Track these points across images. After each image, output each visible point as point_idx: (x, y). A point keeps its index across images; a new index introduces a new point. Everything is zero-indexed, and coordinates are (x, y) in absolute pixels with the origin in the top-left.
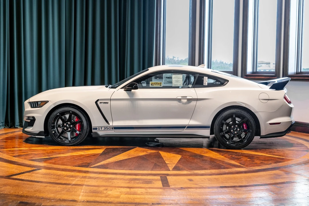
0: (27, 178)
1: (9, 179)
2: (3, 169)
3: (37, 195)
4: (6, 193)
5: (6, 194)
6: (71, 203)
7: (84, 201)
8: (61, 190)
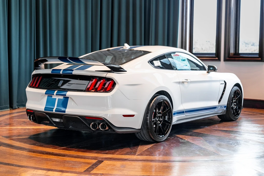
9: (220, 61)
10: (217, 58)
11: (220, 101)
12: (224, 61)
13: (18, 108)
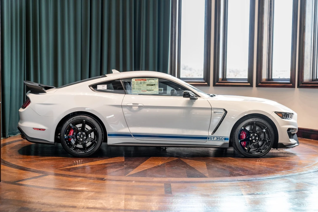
0: (33, 183)
1: (15, 185)
2: (11, 174)
3: (39, 200)
4: (9, 198)
5: (9, 200)
6: (70, 210)
7: (84, 207)
8: (64, 196)
9: (209, 86)
10: (206, 83)
11: (214, 131)
12: (213, 86)
13: (10, 137)
